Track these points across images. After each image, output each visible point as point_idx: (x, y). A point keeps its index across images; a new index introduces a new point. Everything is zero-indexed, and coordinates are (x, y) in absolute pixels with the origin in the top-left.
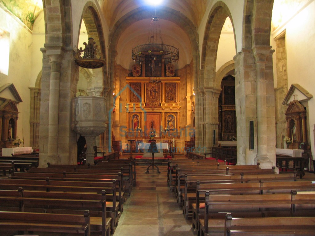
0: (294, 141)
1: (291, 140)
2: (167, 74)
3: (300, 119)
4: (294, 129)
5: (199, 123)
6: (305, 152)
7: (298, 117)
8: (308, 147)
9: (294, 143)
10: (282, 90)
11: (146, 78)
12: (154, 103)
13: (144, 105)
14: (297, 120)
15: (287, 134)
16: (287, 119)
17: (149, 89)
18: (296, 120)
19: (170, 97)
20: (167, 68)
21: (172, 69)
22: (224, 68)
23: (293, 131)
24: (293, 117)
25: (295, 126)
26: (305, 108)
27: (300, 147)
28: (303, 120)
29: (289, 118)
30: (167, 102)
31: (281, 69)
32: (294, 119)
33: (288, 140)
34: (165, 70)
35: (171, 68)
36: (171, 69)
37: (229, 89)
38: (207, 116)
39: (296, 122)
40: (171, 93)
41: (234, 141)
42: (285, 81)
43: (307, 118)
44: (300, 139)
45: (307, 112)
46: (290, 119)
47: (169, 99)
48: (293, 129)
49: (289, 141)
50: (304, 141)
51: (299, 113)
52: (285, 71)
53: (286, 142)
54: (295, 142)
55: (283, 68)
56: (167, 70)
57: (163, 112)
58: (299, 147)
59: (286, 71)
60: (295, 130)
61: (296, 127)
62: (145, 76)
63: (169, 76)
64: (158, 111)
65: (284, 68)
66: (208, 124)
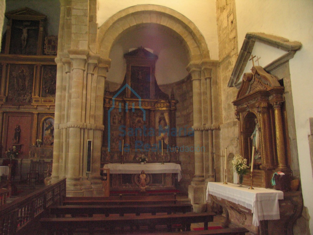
0: (256, 166)
1: (248, 163)
2: (46, 51)
3: (269, 109)
4: (254, 136)
5: (60, 125)
6: (286, 199)
7: (263, 105)
8: (295, 183)
9: (256, 171)
10: (227, 61)
11: (10, 56)
12: (22, 98)
13: (4, 100)
14: (263, 114)
15: (238, 149)
16: (237, 114)
17: (14, 74)
18: (260, 112)
19: (49, 88)
20: (46, 42)
21: (55, 43)
22: (116, 19)
23: (251, 141)
24: (253, 106)
25: (257, 129)
26: (281, 82)
27: (273, 183)
28: (276, 112)
29: (243, 110)
30: (43, 97)
31: (225, 24)
32: (255, 111)
33: (241, 165)
34: (43, 44)
35: (54, 41)
36: (53, 43)
37: (140, 73)
38: (72, 111)
39: (260, 118)
40: (52, 82)
41: (143, 163)
42: (232, 42)
43: (287, 104)
44: (269, 161)
45: (287, 89)
46: (244, 113)
47: (47, 91)
48: (252, 137)
49: (244, 166)
50: (281, 166)
51: (265, 94)
52: (232, 22)
53: (237, 169)
54: (259, 169)
55: (229, 18)
56: (47, 45)
57: (35, 112)
58: (271, 184)
59: (234, 22)
60: (257, 137)
61: (260, 129)
62: (10, 53)
63: (48, 55)
64: (26, 110)
65: (231, 18)
66: (74, 127)
